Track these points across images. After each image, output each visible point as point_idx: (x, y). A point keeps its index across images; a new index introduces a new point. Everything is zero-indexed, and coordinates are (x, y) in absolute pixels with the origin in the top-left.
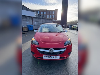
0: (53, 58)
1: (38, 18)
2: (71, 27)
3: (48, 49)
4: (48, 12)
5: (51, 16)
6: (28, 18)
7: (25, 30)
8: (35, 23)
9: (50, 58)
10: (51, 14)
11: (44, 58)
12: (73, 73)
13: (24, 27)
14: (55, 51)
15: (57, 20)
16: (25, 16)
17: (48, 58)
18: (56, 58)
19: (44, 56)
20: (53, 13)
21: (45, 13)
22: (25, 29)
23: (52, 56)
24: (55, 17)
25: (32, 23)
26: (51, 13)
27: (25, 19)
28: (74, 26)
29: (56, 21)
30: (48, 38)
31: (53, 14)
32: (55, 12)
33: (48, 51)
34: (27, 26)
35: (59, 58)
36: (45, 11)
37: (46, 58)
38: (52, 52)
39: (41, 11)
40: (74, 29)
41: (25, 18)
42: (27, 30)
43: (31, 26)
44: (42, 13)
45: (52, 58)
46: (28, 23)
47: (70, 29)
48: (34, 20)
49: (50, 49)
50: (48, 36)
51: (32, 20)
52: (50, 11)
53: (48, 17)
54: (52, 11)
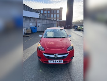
0: (58, 63)
1: (42, 19)
2: (76, 28)
3: (53, 54)
4: (52, 11)
5: (55, 15)
6: (31, 19)
7: (29, 33)
8: (39, 24)
9: (54, 63)
10: (55, 14)
11: (49, 62)
12: (74, 75)
13: (27, 29)
14: (59, 56)
15: (62, 19)
16: (29, 17)
17: (53, 62)
18: (60, 63)
19: (49, 60)
20: (58, 12)
21: (49, 12)
22: (28, 31)
23: (56, 61)
24: (59, 16)
25: (35, 25)
26: (55, 12)
27: (28, 21)
28: (79, 27)
29: (61, 21)
30: (53, 43)
31: (58, 14)
32: (59, 11)
33: (53, 56)
34: (31, 28)
35: (62, 62)
36: (49, 10)
37: (51, 62)
38: (56, 57)
39: (44, 11)
40: (80, 30)
41: (28, 19)
42: (31, 33)
43: (34, 28)
44: (45, 12)
45: (56, 62)
46: (32, 25)
47: (76, 30)
48: (38, 21)
49: (55, 55)
50: (53, 42)
51: (35, 22)
52: (54, 10)
53: (52, 17)
54: (56, 10)
